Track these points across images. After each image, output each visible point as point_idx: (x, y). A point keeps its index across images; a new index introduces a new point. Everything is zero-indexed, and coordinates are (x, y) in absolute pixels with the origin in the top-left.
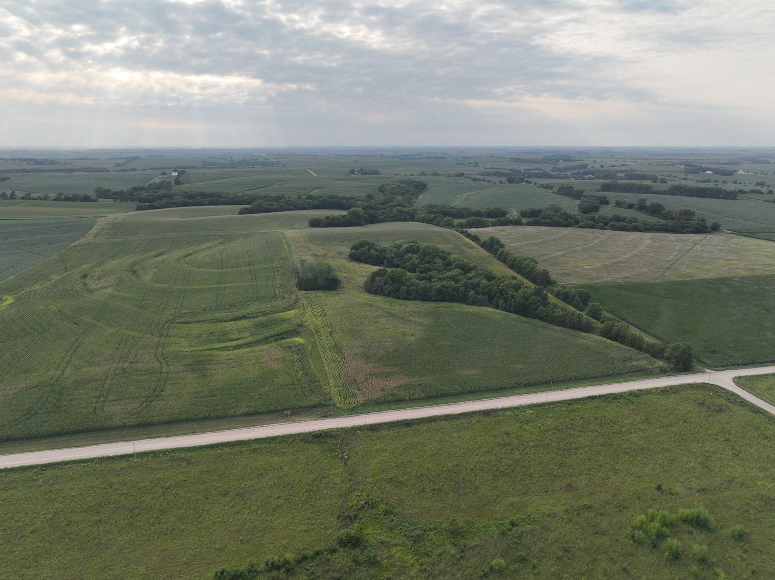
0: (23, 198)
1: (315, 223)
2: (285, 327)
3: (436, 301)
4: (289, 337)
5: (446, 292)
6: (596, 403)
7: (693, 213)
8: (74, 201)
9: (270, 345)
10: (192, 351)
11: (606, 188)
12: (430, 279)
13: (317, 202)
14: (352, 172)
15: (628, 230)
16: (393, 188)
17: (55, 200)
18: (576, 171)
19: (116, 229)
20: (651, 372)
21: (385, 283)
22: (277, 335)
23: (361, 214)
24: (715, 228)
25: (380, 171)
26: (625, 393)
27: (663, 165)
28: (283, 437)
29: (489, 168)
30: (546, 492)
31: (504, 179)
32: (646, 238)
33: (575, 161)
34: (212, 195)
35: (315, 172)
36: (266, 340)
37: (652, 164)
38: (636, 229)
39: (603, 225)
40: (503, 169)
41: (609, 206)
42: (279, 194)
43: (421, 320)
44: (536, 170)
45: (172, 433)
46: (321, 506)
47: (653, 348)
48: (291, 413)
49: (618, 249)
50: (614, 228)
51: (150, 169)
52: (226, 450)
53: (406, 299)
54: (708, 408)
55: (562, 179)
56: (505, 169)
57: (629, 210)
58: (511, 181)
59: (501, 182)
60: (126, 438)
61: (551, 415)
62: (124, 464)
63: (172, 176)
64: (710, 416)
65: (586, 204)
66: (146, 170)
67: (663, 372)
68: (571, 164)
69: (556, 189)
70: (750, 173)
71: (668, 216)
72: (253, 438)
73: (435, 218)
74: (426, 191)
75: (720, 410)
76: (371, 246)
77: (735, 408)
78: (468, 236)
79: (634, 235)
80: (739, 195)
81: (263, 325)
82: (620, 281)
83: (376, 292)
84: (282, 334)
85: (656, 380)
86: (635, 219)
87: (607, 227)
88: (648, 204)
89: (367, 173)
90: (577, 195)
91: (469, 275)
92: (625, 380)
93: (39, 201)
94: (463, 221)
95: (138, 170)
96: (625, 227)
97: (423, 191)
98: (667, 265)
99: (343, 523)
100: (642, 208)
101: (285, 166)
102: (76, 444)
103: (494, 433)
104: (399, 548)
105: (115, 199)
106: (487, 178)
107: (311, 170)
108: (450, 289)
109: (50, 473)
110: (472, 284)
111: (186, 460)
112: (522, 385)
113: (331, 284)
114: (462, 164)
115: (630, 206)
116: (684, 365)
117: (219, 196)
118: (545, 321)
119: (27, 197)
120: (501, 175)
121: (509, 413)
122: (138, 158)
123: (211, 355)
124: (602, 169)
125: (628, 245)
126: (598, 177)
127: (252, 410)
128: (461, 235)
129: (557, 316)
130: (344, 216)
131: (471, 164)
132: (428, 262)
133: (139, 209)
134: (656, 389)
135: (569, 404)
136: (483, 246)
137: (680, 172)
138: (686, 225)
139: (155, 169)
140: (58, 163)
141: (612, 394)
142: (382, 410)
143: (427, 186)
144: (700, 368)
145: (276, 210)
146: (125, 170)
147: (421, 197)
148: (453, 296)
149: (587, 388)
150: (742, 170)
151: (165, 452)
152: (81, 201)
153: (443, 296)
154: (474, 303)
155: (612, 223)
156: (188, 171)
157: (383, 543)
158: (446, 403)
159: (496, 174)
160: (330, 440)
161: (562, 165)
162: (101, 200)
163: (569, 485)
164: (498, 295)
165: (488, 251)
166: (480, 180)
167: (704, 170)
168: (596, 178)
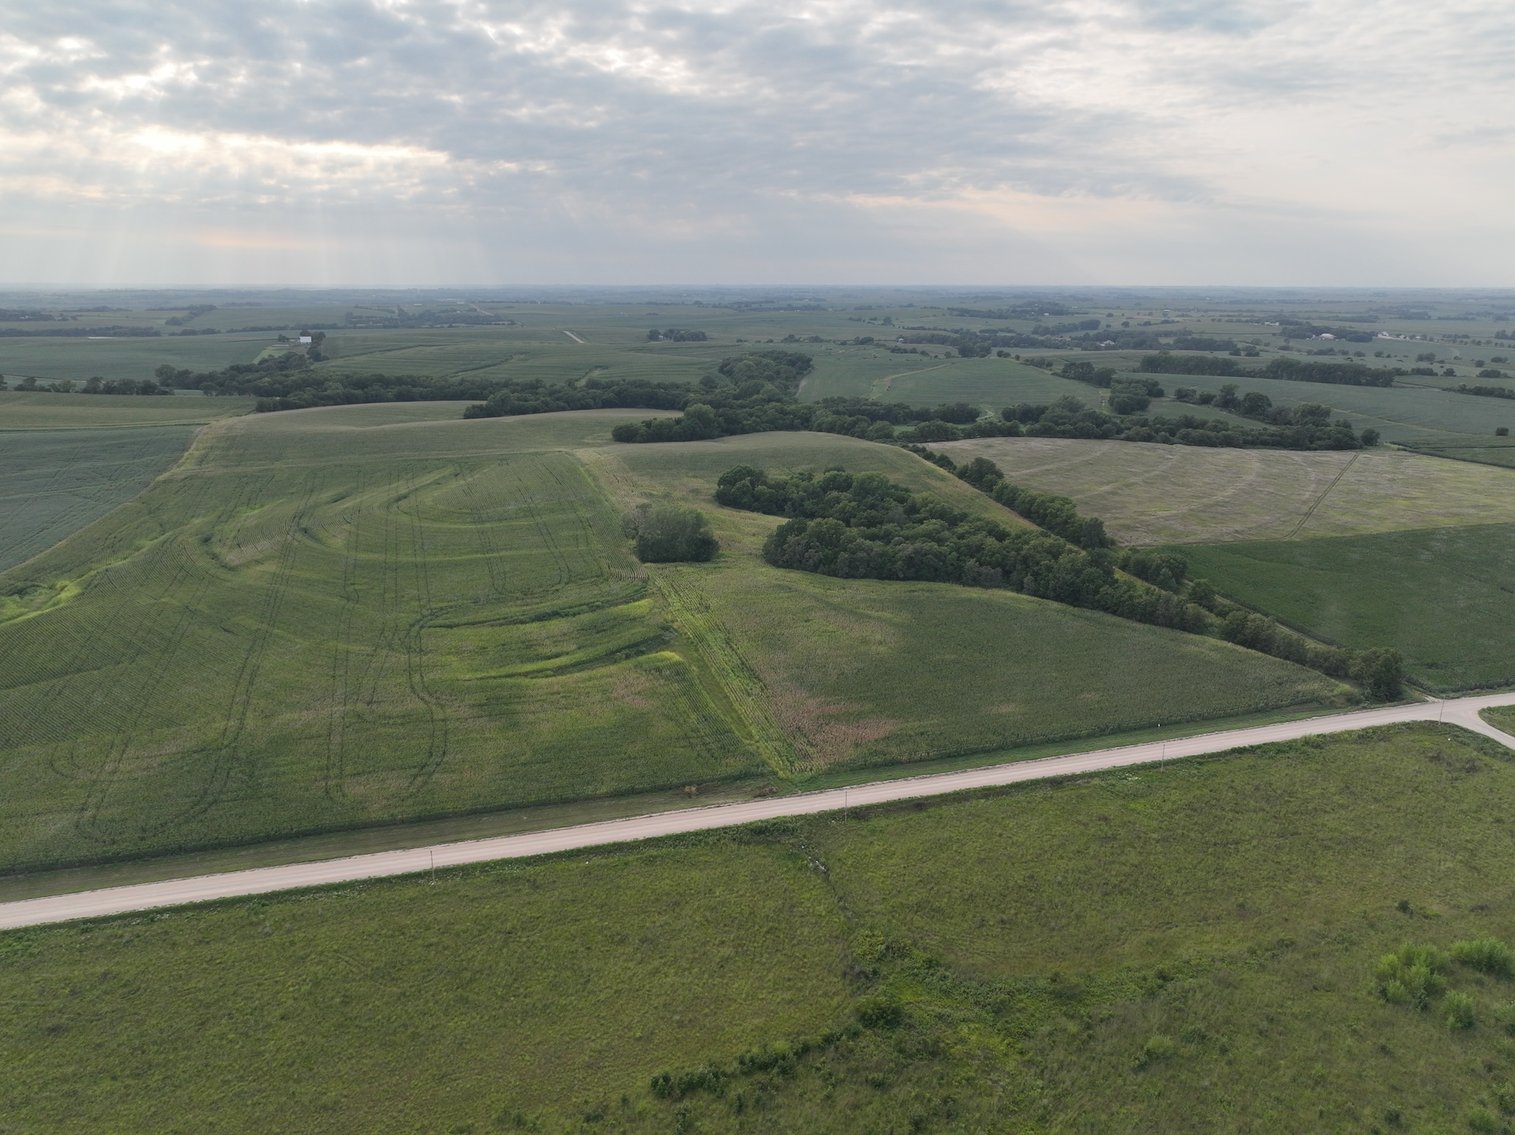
0: (20, 388)
1: (625, 435)
2: (637, 632)
3: (906, 579)
4: (650, 651)
5: (922, 563)
6: (1248, 760)
7: (1327, 413)
8: (124, 393)
9: (620, 665)
10: (477, 679)
11: (1151, 365)
12: (887, 538)
13: (608, 395)
14: (653, 336)
15: (1213, 445)
16: (749, 366)
17: (85, 391)
18: (1081, 334)
19: (234, 447)
20: (1332, 702)
21: (808, 547)
22: (628, 647)
23: (712, 415)
24: (1370, 441)
25: (707, 334)
26: (1295, 741)
27: (1239, 321)
28: (697, 834)
29: (913, 329)
30: (1205, 919)
31: (954, 351)
32: (1252, 461)
33: (1073, 314)
34: (400, 381)
35: (580, 335)
36: (610, 657)
37: (1220, 320)
38: (1229, 442)
39: (1168, 435)
40: (940, 330)
41: (1163, 399)
42: (530, 378)
43: (887, 615)
44: (1002, 331)
45: (486, 833)
46: (804, 956)
47: (1326, 660)
48: (698, 790)
49: (1207, 480)
50: (1188, 441)
51: (244, 330)
52: (597, 860)
53: (847, 576)
54: (1449, 764)
55: (1058, 348)
56: (945, 330)
57: (1204, 408)
58: (965, 352)
59: (948, 355)
60: (402, 844)
61: (1174, 784)
62: (411, 892)
63: (300, 345)
64: (1456, 779)
65: (1126, 395)
66: (236, 331)
67: (1352, 703)
68: (1066, 320)
69: (1059, 368)
70: (1402, 337)
71: (1279, 418)
72: (641, 838)
73: (854, 424)
74: (810, 371)
75: (1473, 769)
76: (757, 477)
77: (1497, 764)
78: (929, 456)
79: (1227, 454)
80: (1397, 378)
81: (596, 628)
82: (1227, 538)
83: (788, 565)
84: (636, 645)
85: (1342, 718)
86: (1222, 423)
87: (1175, 439)
88: (1240, 395)
89: (682, 338)
90: (1103, 379)
91: (960, 530)
92: (1288, 718)
93: (53, 394)
94: (910, 429)
95: (219, 332)
96: (1209, 438)
97: (805, 372)
98: (1305, 509)
99: (855, 986)
100: (1228, 402)
101: (513, 323)
102: (310, 856)
103: (1080, 818)
104: (972, 1026)
105: (207, 390)
106: (920, 347)
107: (569, 331)
108: (930, 556)
109: (275, 909)
110: (968, 546)
111: (528, 881)
112: (1108, 731)
113: (701, 550)
114: (859, 320)
115: (1206, 400)
116: (1387, 689)
117: (414, 382)
118: (1114, 613)
119: (28, 386)
120: (943, 341)
121: (1096, 781)
122: (211, 308)
123: (519, 687)
124: (1127, 329)
125: (1223, 472)
126: (1125, 346)
127: (625, 786)
128: (915, 455)
129: (1139, 604)
130: (678, 422)
131: (875, 319)
132: (872, 507)
133: (261, 409)
134: (1350, 733)
135: (1200, 764)
136: (963, 474)
137: (1274, 334)
138: (1318, 434)
139: (254, 329)
140: (48, 318)
141: (1273, 744)
142: (866, 782)
143: (811, 363)
144: (1417, 694)
145: (535, 411)
146: (193, 333)
147: (803, 383)
148: (936, 570)
149: (1225, 733)
150: (1386, 331)
151: (484, 867)
152: (138, 394)
153: (918, 569)
154: (976, 581)
155: (1183, 431)
156: (329, 334)
157: (940, 1017)
158: (977, 767)
159: (932, 340)
160: (784, 839)
161: (1050, 321)
162: (179, 393)
163: (1241, 906)
164: (1019, 567)
165: (974, 486)
166: (905, 351)
167: (1319, 331)
168: (1120, 347)
